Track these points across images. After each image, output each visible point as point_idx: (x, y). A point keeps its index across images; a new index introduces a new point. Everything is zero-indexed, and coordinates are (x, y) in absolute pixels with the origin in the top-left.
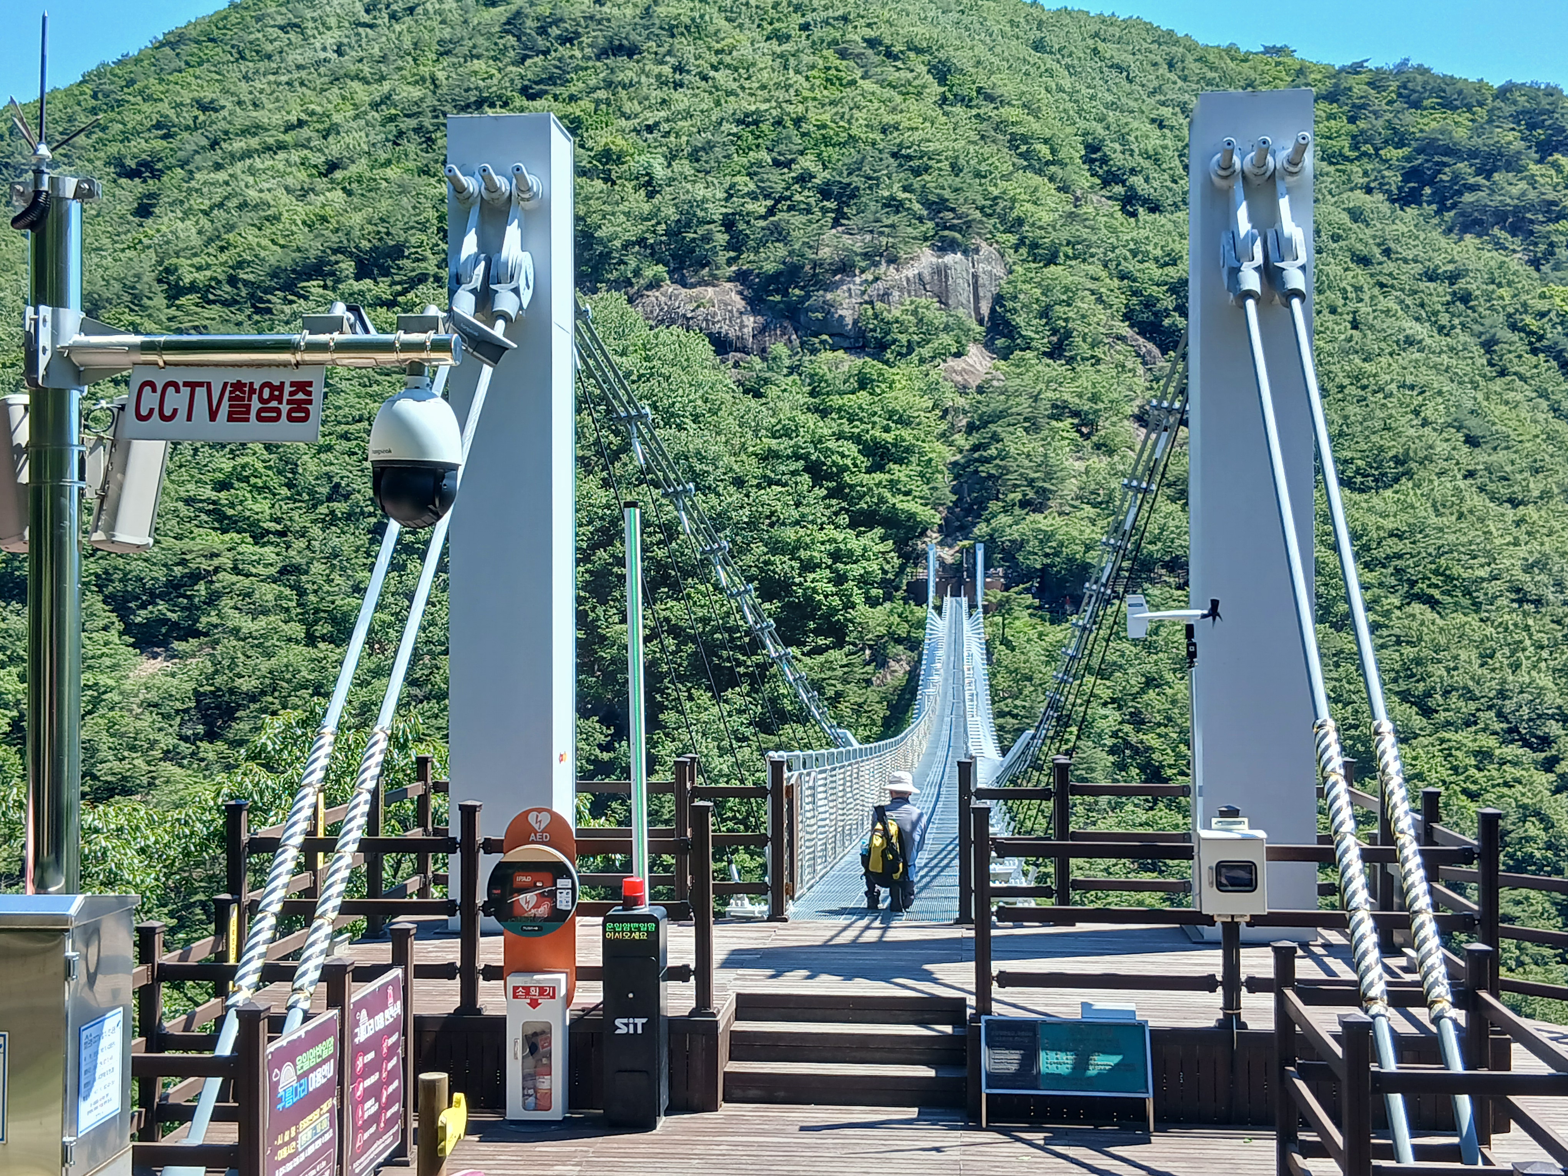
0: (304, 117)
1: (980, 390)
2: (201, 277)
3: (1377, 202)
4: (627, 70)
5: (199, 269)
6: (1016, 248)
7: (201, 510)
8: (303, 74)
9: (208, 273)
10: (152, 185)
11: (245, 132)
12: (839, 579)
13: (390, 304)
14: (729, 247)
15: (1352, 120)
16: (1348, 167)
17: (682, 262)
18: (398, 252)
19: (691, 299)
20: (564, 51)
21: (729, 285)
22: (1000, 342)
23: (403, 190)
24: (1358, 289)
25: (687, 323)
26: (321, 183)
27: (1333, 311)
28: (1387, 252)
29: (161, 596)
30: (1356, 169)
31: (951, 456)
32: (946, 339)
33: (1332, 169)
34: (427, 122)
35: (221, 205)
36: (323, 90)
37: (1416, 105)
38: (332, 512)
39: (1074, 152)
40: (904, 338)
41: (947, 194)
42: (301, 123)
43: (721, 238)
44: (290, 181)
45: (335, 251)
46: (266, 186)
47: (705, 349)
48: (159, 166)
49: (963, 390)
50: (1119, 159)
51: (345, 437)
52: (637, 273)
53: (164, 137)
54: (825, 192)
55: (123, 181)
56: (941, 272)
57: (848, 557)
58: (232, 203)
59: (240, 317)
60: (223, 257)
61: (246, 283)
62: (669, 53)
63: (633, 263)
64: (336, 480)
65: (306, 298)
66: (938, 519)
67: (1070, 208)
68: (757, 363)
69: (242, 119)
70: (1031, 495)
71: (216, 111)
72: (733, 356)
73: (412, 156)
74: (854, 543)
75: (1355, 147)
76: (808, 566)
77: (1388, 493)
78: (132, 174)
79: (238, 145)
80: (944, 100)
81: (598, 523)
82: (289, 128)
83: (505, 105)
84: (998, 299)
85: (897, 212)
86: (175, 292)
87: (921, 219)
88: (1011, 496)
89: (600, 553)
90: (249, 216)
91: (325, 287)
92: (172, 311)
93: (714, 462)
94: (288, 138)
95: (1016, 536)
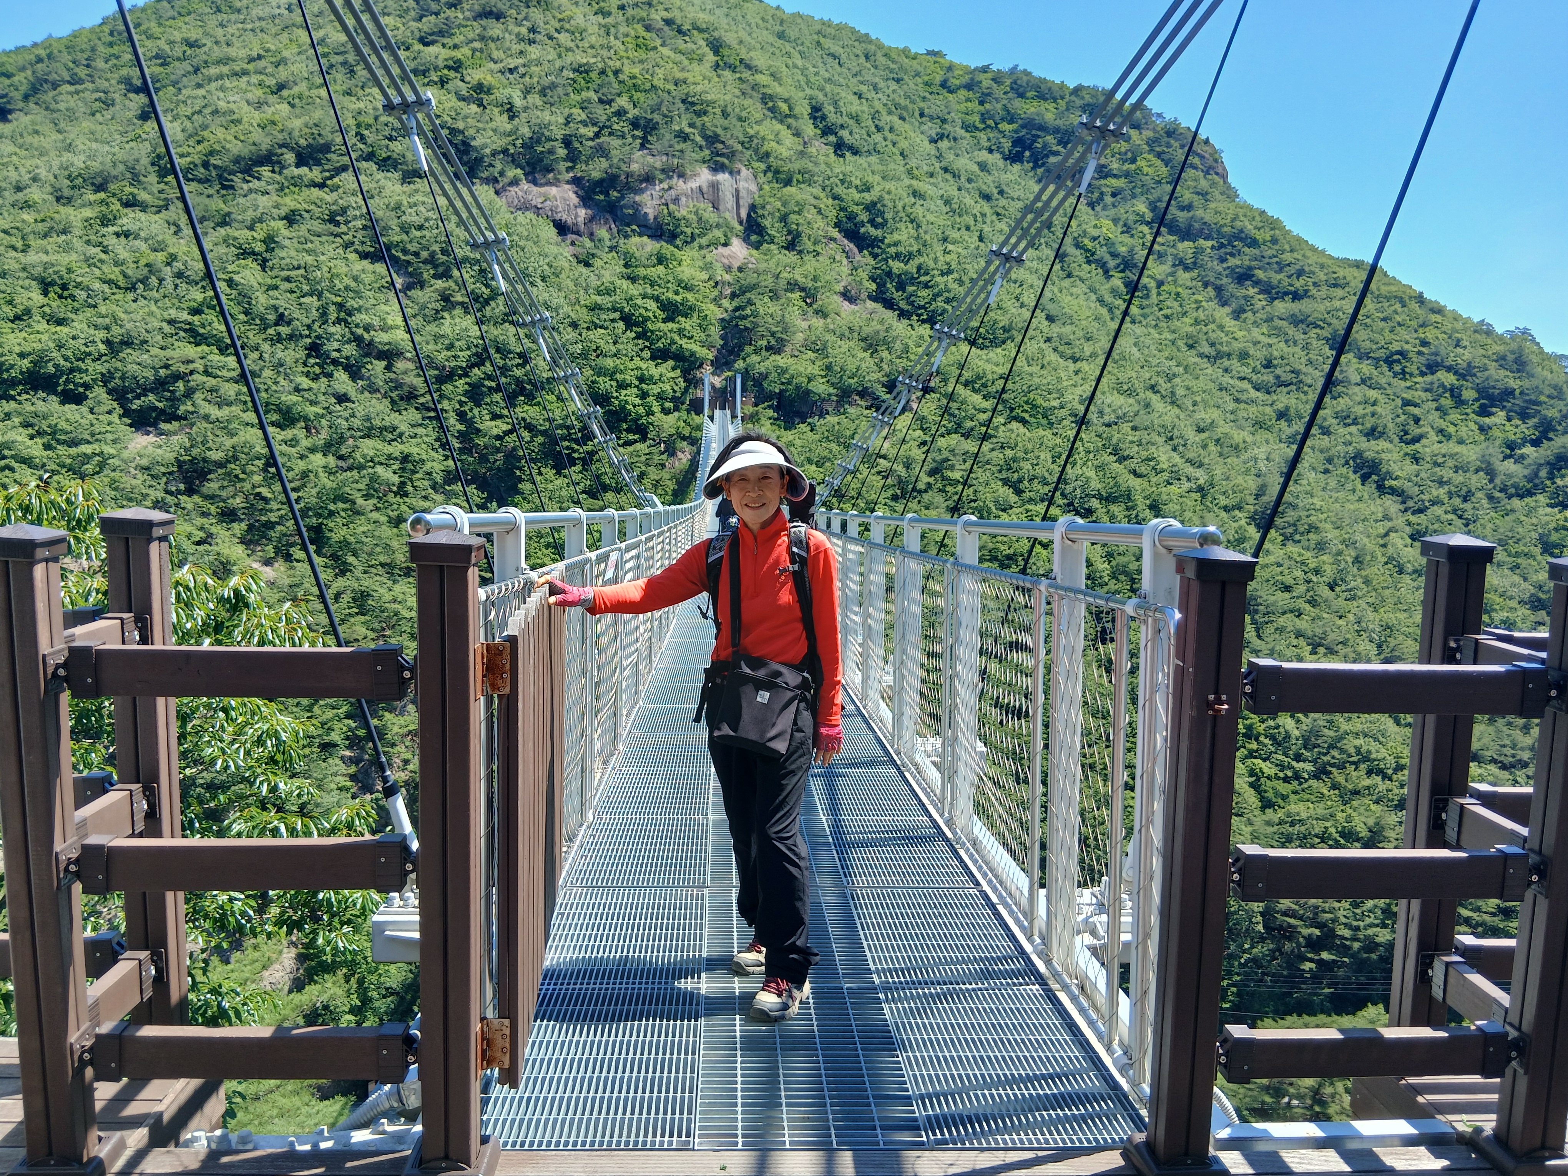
0: (261, 52)
1: (740, 269)
2: (183, 162)
3: (995, 159)
4: (496, 29)
5: (182, 156)
6: (765, 173)
7: (180, 329)
8: (263, 24)
9: (188, 159)
11: (219, 62)
12: (644, 395)
13: (322, 186)
14: (568, 158)
15: (981, 103)
16: (978, 134)
17: (534, 168)
18: (326, 148)
19: (541, 195)
20: (450, 13)
21: (568, 187)
22: (754, 238)
24: (984, 215)
25: (537, 210)
26: (272, 99)
27: (968, 228)
28: (1001, 192)
29: (151, 390)
30: (982, 136)
31: (720, 314)
32: (718, 233)
33: (968, 135)
34: (351, 59)
35: (199, 112)
36: (277, 35)
37: (1022, 95)
38: (278, 334)
39: (803, 109)
40: (689, 231)
41: (719, 131)
42: (260, 57)
43: (562, 152)
44: (249, 96)
45: (281, 146)
46: (232, 99)
47: (551, 232)
48: (158, 85)
49: (728, 269)
50: (832, 118)
51: (287, 280)
52: (502, 173)
53: (162, 65)
54: (635, 124)
55: (131, 95)
56: (715, 187)
57: (650, 380)
58: (207, 111)
59: (211, 191)
60: (199, 148)
61: (216, 167)
62: (525, 18)
63: (499, 166)
64: (281, 310)
65: (259, 179)
66: (710, 356)
67: (801, 148)
68: (588, 244)
69: (219, 54)
70: (773, 342)
71: (199, 47)
72: (570, 237)
73: (339, 82)
74: (655, 372)
75: (983, 121)
76: (622, 386)
77: (999, 350)
78: (137, 90)
79: (213, 71)
80: (717, 66)
81: (473, 350)
82: (251, 60)
83: (408, 49)
84: (753, 207)
85: (685, 141)
86: (162, 171)
87: (701, 148)
88: (760, 343)
89: (476, 371)
90: (219, 120)
91: (273, 172)
92: (162, 186)
93: (556, 310)
94: (250, 67)
95: (762, 370)
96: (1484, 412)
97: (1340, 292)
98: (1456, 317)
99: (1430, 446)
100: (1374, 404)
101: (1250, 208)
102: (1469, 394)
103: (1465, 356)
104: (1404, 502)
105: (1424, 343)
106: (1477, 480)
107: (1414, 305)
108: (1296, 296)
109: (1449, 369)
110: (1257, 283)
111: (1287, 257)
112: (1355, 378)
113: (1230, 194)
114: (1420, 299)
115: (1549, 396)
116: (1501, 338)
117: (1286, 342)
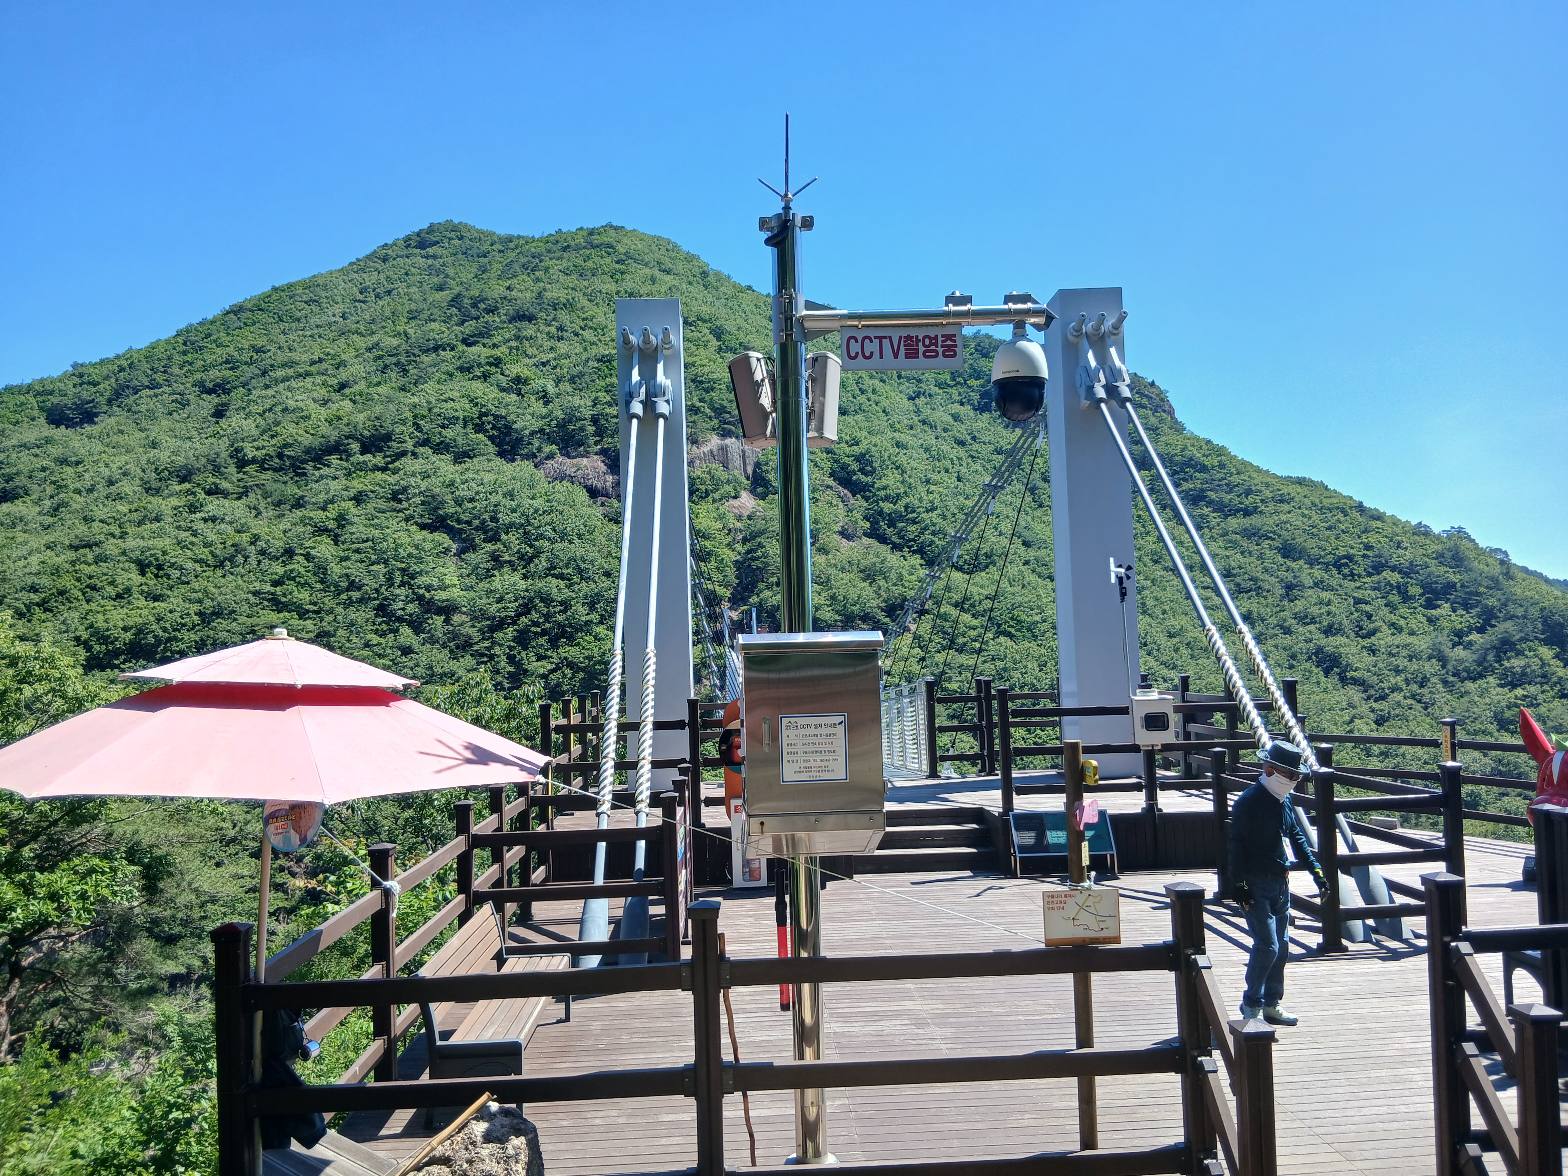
0: (322, 356)
1: (750, 518)
2: (260, 454)
3: (966, 410)
4: (529, 330)
5: (258, 449)
7: (264, 599)
8: (321, 330)
9: (264, 452)
10: (224, 398)
11: (284, 365)
13: (384, 469)
14: (596, 434)
16: (950, 390)
17: (567, 443)
18: (388, 437)
19: (573, 465)
20: (488, 318)
21: (596, 457)
22: (759, 490)
23: (390, 400)
24: (960, 459)
25: (572, 479)
26: (336, 396)
27: (947, 471)
28: (974, 438)
30: (954, 391)
31: (735, 557)
32: (728, 488)
33: (941, 391)
34: (403, 359)
35: (270, 410)
38: (350, 598)
40: (703, 488)
41: (725, 401)
42: (321, 360)
43: (591, 429)
44: (315, 395)
45: (347, 437)
46: (300, 398)
47: (583, 496)
48: (228, 386)
49: (739, 518)
51: (357, 551)
52: (539, 450)
53: (231, 369)
55: (204, 396)
56: (724, 449)
58: (277, 409)
59: (285, 479)
60: (273, 442)
61: (289, 457)
62: (554, 319)
63: (536, 444)
64: (352, 578)
65: (329, 466)
66: (728, 594)
68: (616, 504)
69: (281, 357)
71: (265, 353)
72: (600, 499)
73: (394, 380)
75: (953, 379)
77: (984, 574)
78: (210, 392)
80: (720, 349)
81: (521, 601)
82: (313, 363)
83: (453, 349)
84: (758, 465)
85: (696, 413)
86: (242, 464)
87: (710, 418)
88: (771, 579)
89: (523, 619)
90: (289, 417)
91: (341, 459)
92: (241, 475)
93: (592, 562)
94: (313, 369)
95: (775, 603)
96: (1430, 605)
97: (1286, 507)
98: (1396, 522)
99: (1385, 639)
100: (1328, 604)
101: (1198, 439)
102: (1415, 590)
103: (1405, 556)
104: (1365, 691)
105: (1368, 547)
106: (1431, 667)
107: (1355, 514)
108: (1247, 513)
109: (1393, 569)
110: (1210, 503)
111: (1235, 479)
112: (1308, 582)
113: (1178, 428)
114: (1360, 508)
115: (1487, 587)
116: (1438, 537)
117: (1242, 553)
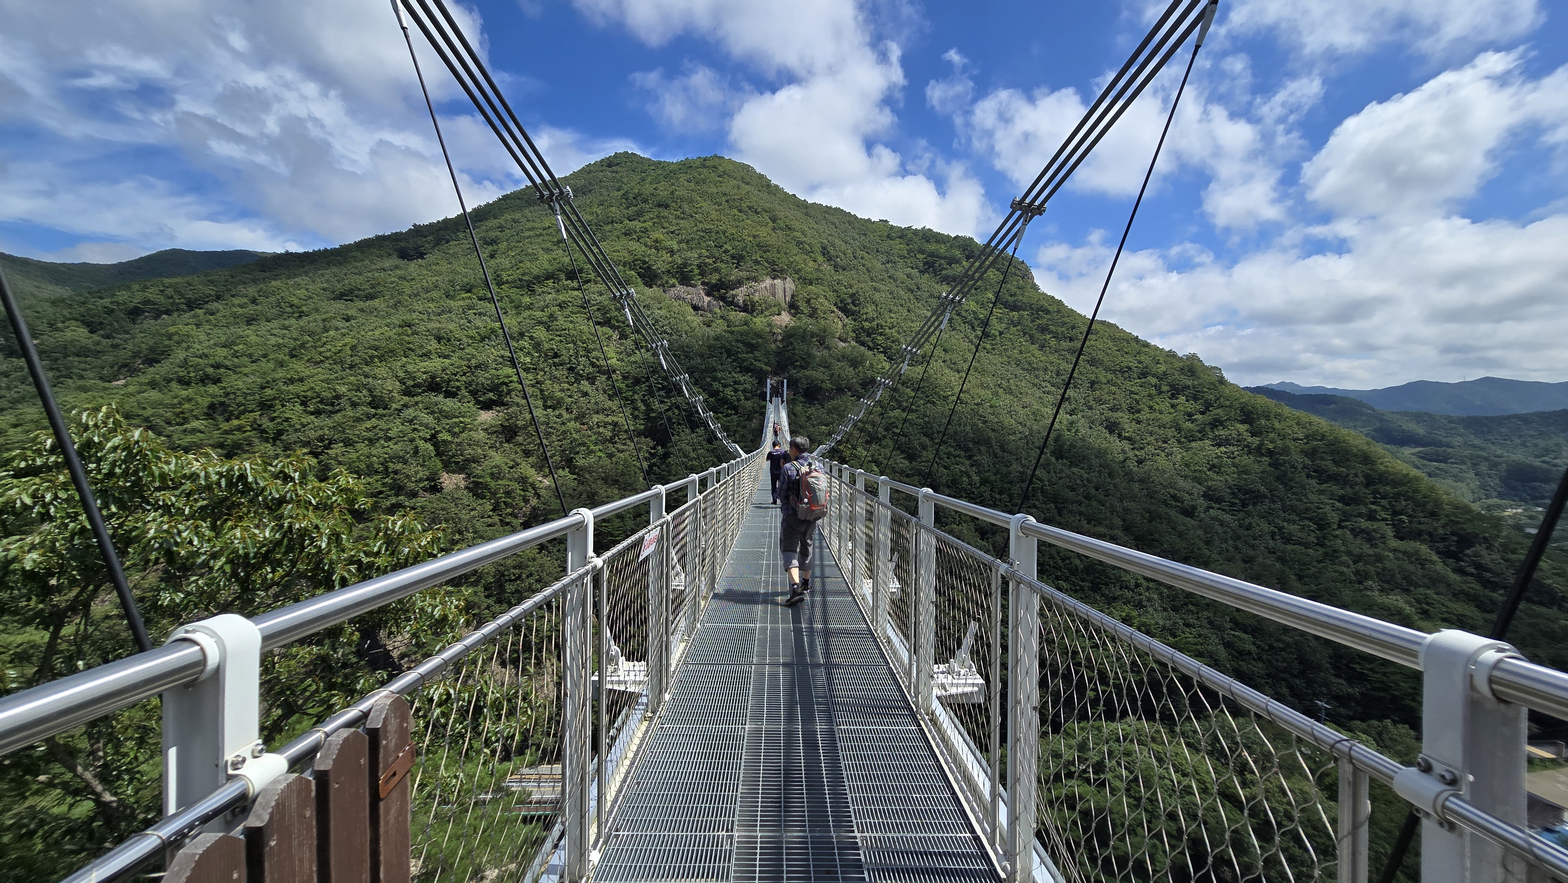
1: (786, 327)
2: (510, 278)
3: (915, 272)
4: (665, 213)
5: (509, 276)
6: (799, 280)
9: (512, 277)
12: (736, 391)
13: (578, 290)
14: (700, 274)
15: (908, 245)
16: (906, 260)
17: (683, 279)
18: (581, 271)
19: (686, 292)
20: (643, 205)
21: (700, 288)
22: (793, 311)
24: (909, 300)
25: (684, 300)
26: (554, 247)
27: (902, 306)
28: (918, 289)
29: (490, 391)
30: (908, 261)
31: (775, 349)
32: (776, 309)
33: (901, 261)
35: (519, 254)
37: (927, 241)
39: (818, 248)
40: (760, 308)
41: (775, 260)
42: (549, 228)
43: (697, 271)
45: (558, 270)
47: (691, 310)
49: (780, 327)
50: (832, 252)
51: (559, 336)
52: (667, 282)
53: (501, 231)
54: (733, 257)
55: (485, 246)
56: (773, 286)
57: (740, 383)
58: (523, 254)
59: (523, 293)
60: (518, 272)
61: (526, 281)
62: (680, 207)
63: (665, 278)
64: (556, 351)
65: (547, 287)
66: (771, 370)
67: (817, 267)
68: (710, 315)
69: (528, 226)
70: (803, 363)
71: (519, 223)
72: (701, 312)
74: (741, 378)
75: (909, 254)
78: (488, 244)
79: (527, 234)
80: (774, 229)
82: (544, 229)
84: (793, 296)
85: (758, 264)
86: (500, 284)
87: (766, 268)
88: (797, 363)
90: (528, 258)
91: (554, 283)
94: (545, 232)
95: (798, 377)
96: (1173, 397)
98: (1156, 349)
99: (1144, 415)
100: (1114, 394)
101: (1046, 295)
102: (1165, 388)
103: (1162, 368)
105: (1140, 362)
106: (1170, 433)
107: (1134, 344)
108: (1072, 339)
109: (1154, 376)
110: (1051, 332)
111: (1066, 320)
112: (1104, 380)
113: (1035, 288)
114: (1136, 339)
115: (1208, 389)
116: (1181, 359)
